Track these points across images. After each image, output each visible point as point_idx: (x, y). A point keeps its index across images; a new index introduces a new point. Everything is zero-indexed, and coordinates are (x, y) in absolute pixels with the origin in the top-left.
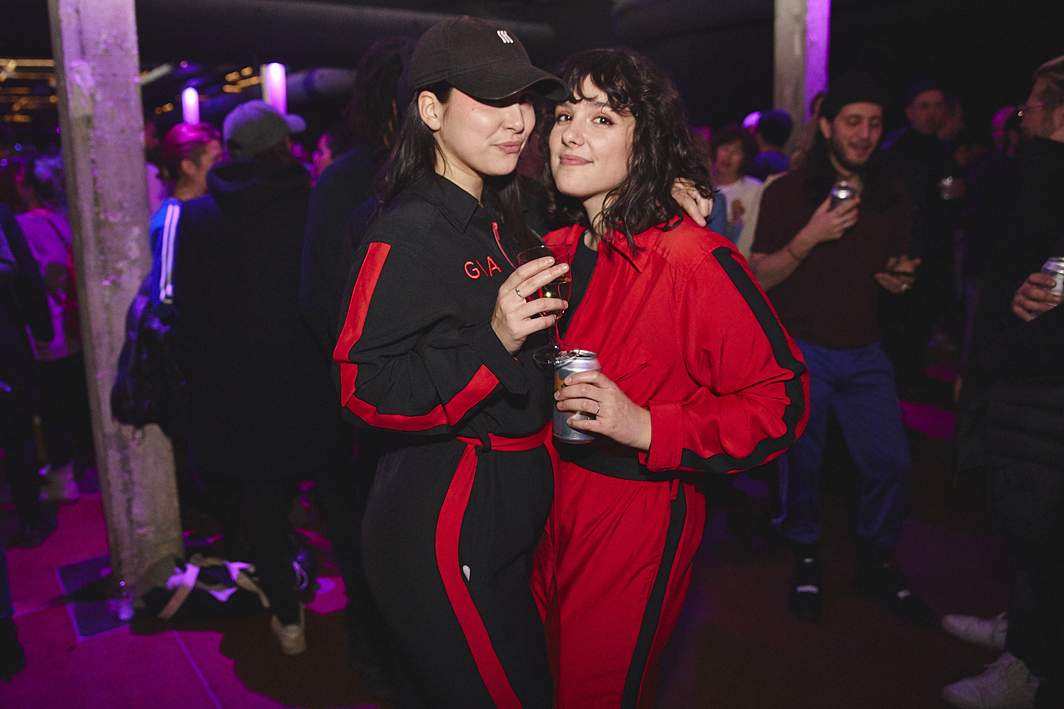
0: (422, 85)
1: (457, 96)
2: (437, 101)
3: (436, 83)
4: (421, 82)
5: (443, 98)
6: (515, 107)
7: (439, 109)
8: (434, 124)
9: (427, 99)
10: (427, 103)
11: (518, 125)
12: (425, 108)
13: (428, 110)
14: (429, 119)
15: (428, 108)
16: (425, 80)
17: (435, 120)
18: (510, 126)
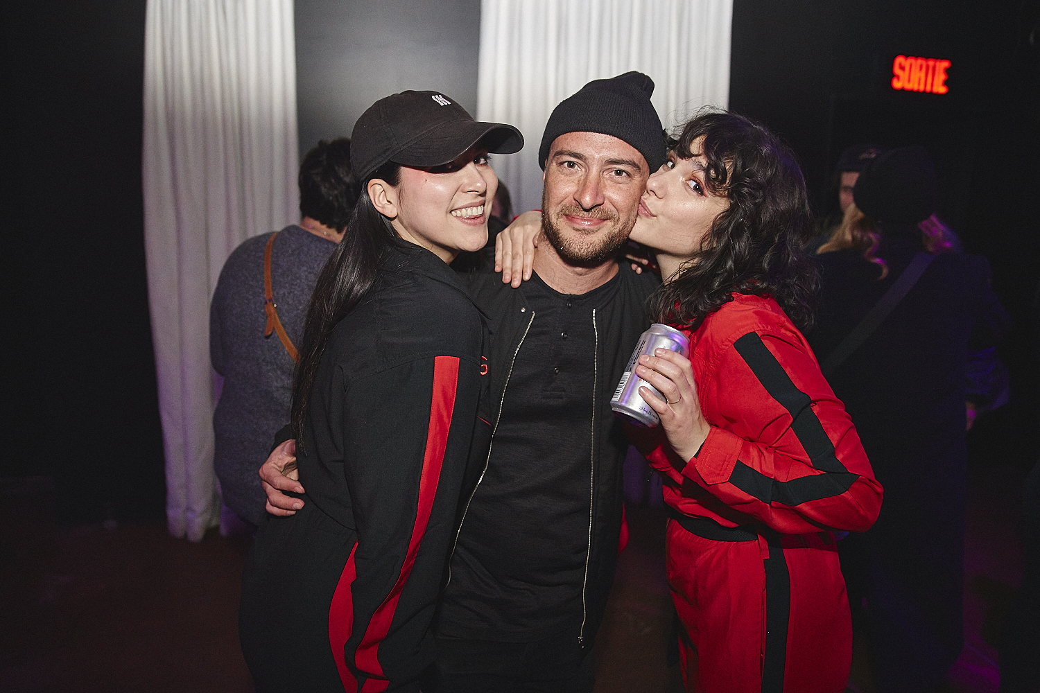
0: (367, 174)
1: (407, 173)
2: (388, 185)
3: (381, 167)
4: (366, 170)
5: (392, 180)
6: (470, 167)
7: (392, 193)
8: (390, 211)
9: (378, 187)
10: (378, 193)
11: (480, 186)
12: (377, 196)
13: (381, 199)
14: (383, 208)
15: (380, 195)
16: (369, 167)
17: (390, 206)
18: (471, 189)
